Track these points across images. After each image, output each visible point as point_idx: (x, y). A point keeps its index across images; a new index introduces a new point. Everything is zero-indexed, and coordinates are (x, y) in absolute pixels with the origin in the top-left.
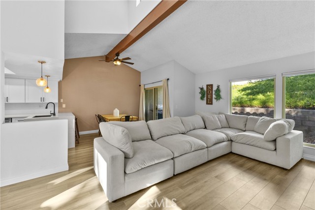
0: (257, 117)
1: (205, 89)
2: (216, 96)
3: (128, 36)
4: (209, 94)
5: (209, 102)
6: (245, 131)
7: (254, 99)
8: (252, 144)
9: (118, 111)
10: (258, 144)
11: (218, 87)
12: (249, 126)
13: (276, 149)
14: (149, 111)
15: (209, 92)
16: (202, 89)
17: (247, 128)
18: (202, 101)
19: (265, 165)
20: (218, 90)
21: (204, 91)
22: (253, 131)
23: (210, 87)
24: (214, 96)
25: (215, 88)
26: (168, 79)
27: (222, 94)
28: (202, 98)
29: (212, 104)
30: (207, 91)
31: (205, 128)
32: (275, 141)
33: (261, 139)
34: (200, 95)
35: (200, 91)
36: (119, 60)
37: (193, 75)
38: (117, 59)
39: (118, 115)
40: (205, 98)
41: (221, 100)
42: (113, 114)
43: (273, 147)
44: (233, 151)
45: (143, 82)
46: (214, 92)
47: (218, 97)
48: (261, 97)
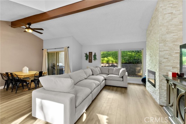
0: (113, 68)
1: (88, 54)
2: (94, 58)
3: (45, 13)
4: (90, 57)
5: (90, 61)
6: (108, 74)
7: (104, 60)
8: (114, 79)
9: (28, 68)
10: (117, 79)
11: (95, 53)
12: (110, 72)
13: (123, 81)
14: (50, 68)
15: (90, 56)
16: (86, 54)
17: (109, 73)
18: (86, 61)
19: (119, 88)
20: (95, 55)
21: (88, 55)
22: (112, 74)
23: (91, 53)
24: (93, 58)
25: (93, 54)
26: (68, 47)
27: (97, 57)
28: (86, 59)
29: (92, 62)
30: (89, 56)
31: (93, 75)
32: (122, 77)
33: (118, 77)
34: (85, 58)
35: (85, 55)
36: (32, 29)
37: (81, 46)
38: (29, 28)
39: (28, 72)
40: (88, 59)
41: (96, 60)
42: (22, 71)
43: (122, 80)
44: (106, 84)
45: (45, 47)
46: (93, 56)
47: (95, 59)
48: (106, 59)
